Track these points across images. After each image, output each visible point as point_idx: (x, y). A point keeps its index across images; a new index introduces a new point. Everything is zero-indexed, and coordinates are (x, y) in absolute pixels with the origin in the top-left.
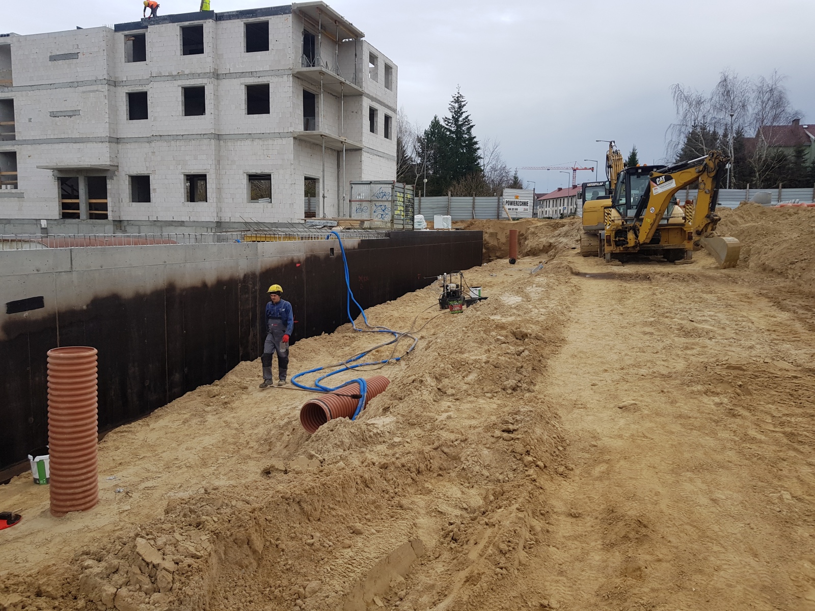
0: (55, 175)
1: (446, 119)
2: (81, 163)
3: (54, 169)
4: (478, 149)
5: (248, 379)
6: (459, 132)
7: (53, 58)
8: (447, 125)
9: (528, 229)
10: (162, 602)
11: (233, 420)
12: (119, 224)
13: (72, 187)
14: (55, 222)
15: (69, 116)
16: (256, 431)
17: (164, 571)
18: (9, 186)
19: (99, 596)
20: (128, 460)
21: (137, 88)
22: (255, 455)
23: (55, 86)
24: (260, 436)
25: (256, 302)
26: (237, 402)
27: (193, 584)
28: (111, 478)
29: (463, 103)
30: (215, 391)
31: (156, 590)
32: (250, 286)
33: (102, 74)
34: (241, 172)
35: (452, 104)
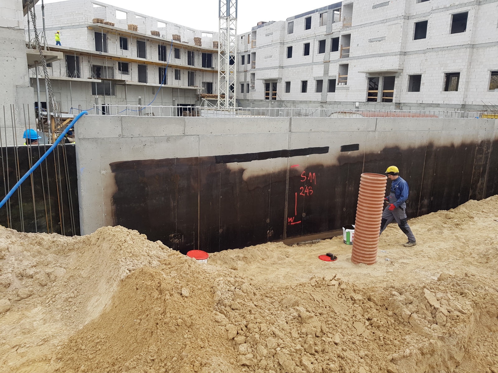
0: (367, 76)
2: (382, 69)
3: (366, 73)
5: (474, 212)
7: (374, 7)
10: (438, 330)
11: (462, 236)
12: (398, 105)
13: (375, 83)
14: (363, 104)
15: (379, 41)
16: (478, 248)
17: (441, 314)
18: (342, 83)
19: (401, 313)
20: (393, 244)
21: (422, 19)
22: (475, 263)
23: (374, 23)
24: (481, 251)
25: (487, 161)
26: (465, 225)
27: (459, 328)
28: (383, 251)
30: (451, 215)
31: (435, 322)
32: (485, 149)
33: (401, 13)
34: (486, 69)
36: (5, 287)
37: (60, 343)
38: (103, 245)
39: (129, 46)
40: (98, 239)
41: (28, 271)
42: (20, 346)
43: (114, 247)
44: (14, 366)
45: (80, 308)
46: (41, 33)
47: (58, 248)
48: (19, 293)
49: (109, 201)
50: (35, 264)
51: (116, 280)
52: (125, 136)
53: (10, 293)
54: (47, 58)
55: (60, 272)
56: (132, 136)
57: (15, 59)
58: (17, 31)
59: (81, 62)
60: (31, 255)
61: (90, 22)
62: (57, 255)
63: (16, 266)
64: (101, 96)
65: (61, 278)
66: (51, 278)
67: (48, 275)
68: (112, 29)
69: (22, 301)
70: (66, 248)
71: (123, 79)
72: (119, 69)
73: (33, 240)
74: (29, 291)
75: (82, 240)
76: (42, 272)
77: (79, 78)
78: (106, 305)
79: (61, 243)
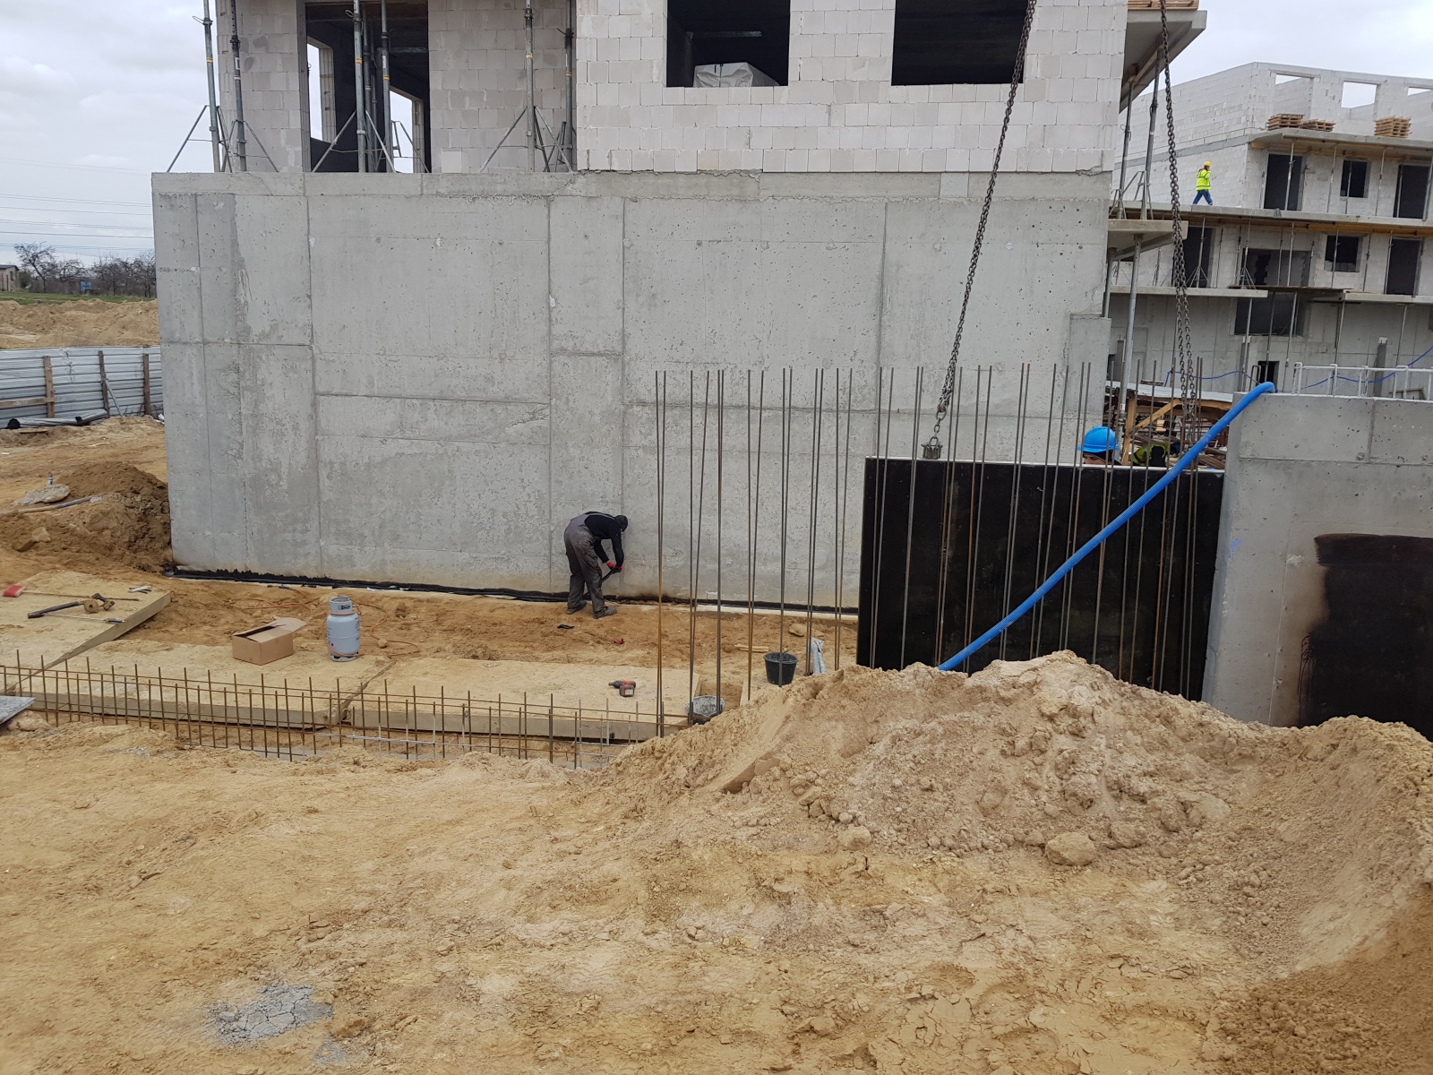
36: (1081, 804)
37: (1226, 995)
38: (1351, 766)
39: (1372, 187)
40: (1334, 747)
41: (1134, 780)
42: (1127, 959)
43: (1393, 781)
44: (1119, 1001)
45: (1280, 922)
46: (1140, 174)
47: (1213, 743)
48: (1113, 828)
49: (1297, 647)
50: (1152, 769)
51: (1404, 878)
52: (1378, 461)
53: (1092, 823)
54: (1145, 239)
55: (1215, 808)
56: (1400, 462)
57: (1081, 248)
58: (1094, 178)
59: (1216, 243)
60: (1143, 743)
61: (1260, 128)
62: (1206, 761)
63: (1108, 760)
64: (1260, 338)
65: (1218, 825)
66: (1191, 817)
67: (1185, 806)
68: (1324, 141)
69: (1119, 851)
70: (1232, 750)
71: (1336, 286)
72: (1329, 257)
73: (1152, 707)
74: (1137, 833)
75: (1277, 739)
76: (1169, 795)
77: (1205, 287)
78: (1366, 938)
79: (1222, 732)
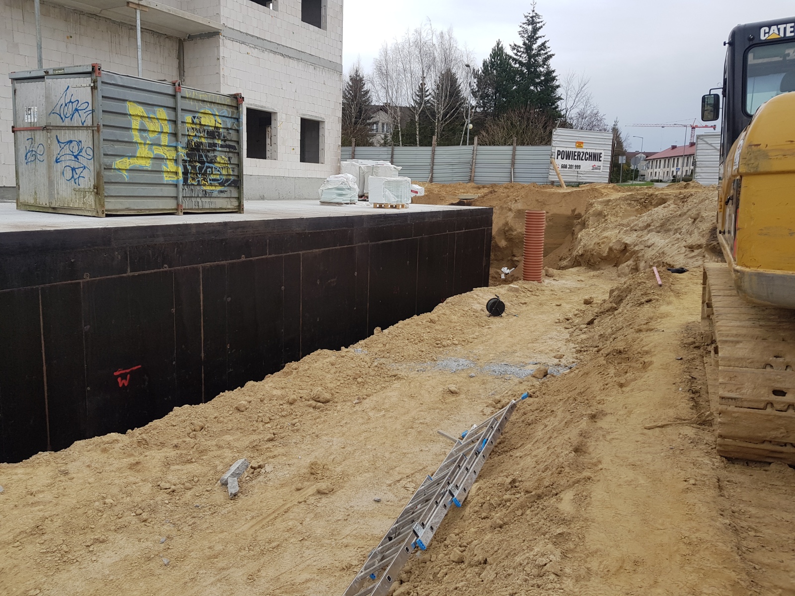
1: (515, 47)
4: (558, 86)
6: (531, 65)
8: (516, 55)
9: (591, 204)
29: (538, 25)
35: (524, 26)
